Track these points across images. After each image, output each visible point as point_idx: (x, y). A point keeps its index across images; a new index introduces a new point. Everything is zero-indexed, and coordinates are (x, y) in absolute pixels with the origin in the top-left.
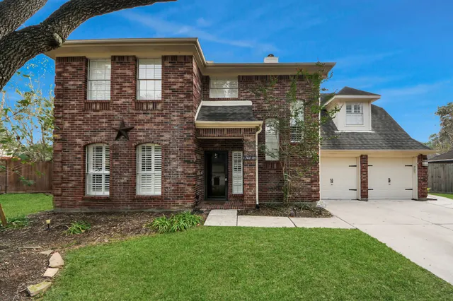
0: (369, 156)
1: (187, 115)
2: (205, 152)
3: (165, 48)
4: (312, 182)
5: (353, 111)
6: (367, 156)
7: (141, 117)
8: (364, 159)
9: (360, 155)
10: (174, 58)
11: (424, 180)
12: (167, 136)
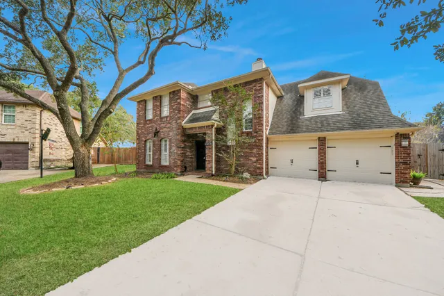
0: (327, 138)
1: (179, 121)
2: (196, 141)
3: (170, 88)
4: (257, 160)
5: (322, 95)
6: (325, 138)
7: (162, 125)
8: (322, 141)
9: (317, 138)
10: (174, 92)
11: (405, 163)
12: (171, 134)
